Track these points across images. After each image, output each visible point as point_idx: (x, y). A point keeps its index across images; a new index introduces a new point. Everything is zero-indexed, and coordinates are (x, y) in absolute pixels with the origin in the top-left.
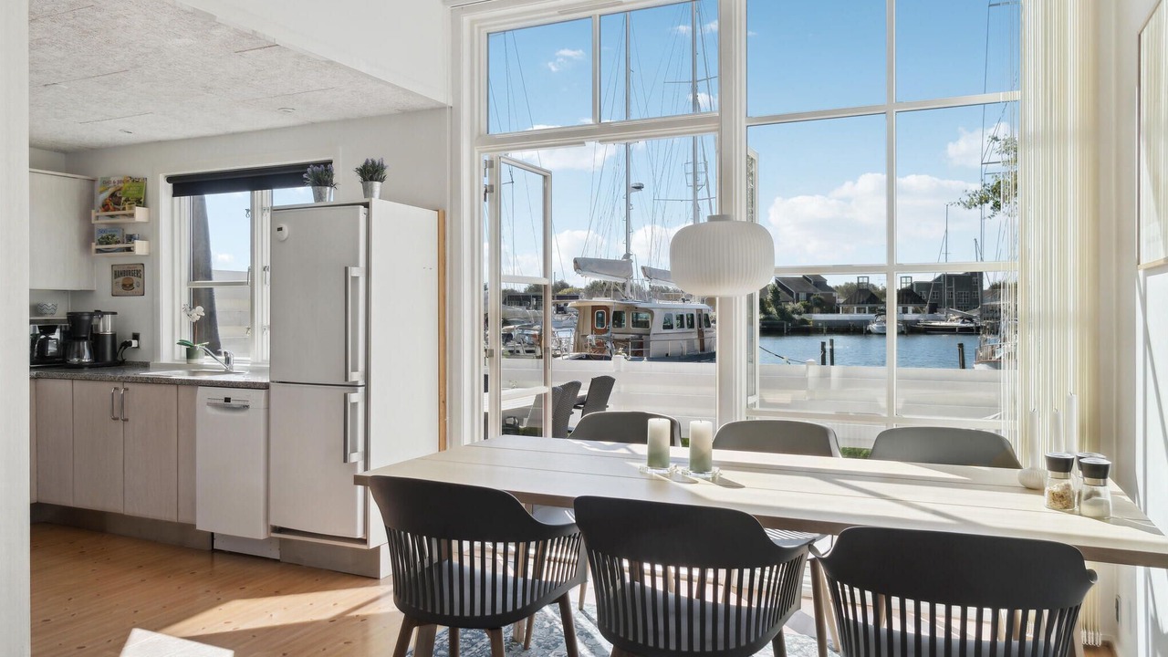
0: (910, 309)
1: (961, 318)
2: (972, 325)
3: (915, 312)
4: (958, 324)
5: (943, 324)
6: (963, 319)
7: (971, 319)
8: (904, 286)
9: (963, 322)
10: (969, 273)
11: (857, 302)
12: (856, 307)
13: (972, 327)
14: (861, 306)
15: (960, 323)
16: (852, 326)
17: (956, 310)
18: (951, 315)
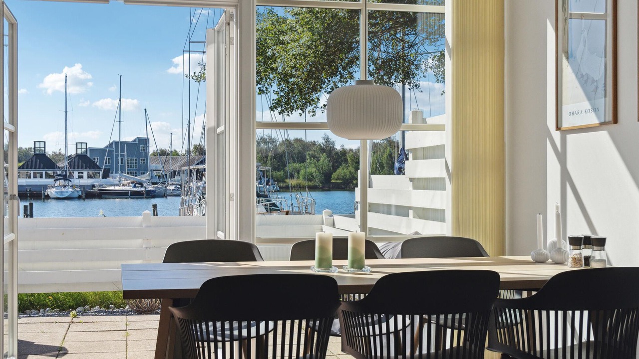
0: (85, 174)
1: (132, 183)
2: (142, 189)
3: (89, 177)
4: (130, 188)
5: (117, 188)
6: (135, 184)
7: (141, 184)
8: (79, 152)
9: (135, 187)
10: (137, 140)
11: (34, 167)
12: (32, 173)
13: (142, 191)
14: (38, 171)
15: (131, 188)
16: (28, 190)
17: (128, 175)
18: (124, 179)
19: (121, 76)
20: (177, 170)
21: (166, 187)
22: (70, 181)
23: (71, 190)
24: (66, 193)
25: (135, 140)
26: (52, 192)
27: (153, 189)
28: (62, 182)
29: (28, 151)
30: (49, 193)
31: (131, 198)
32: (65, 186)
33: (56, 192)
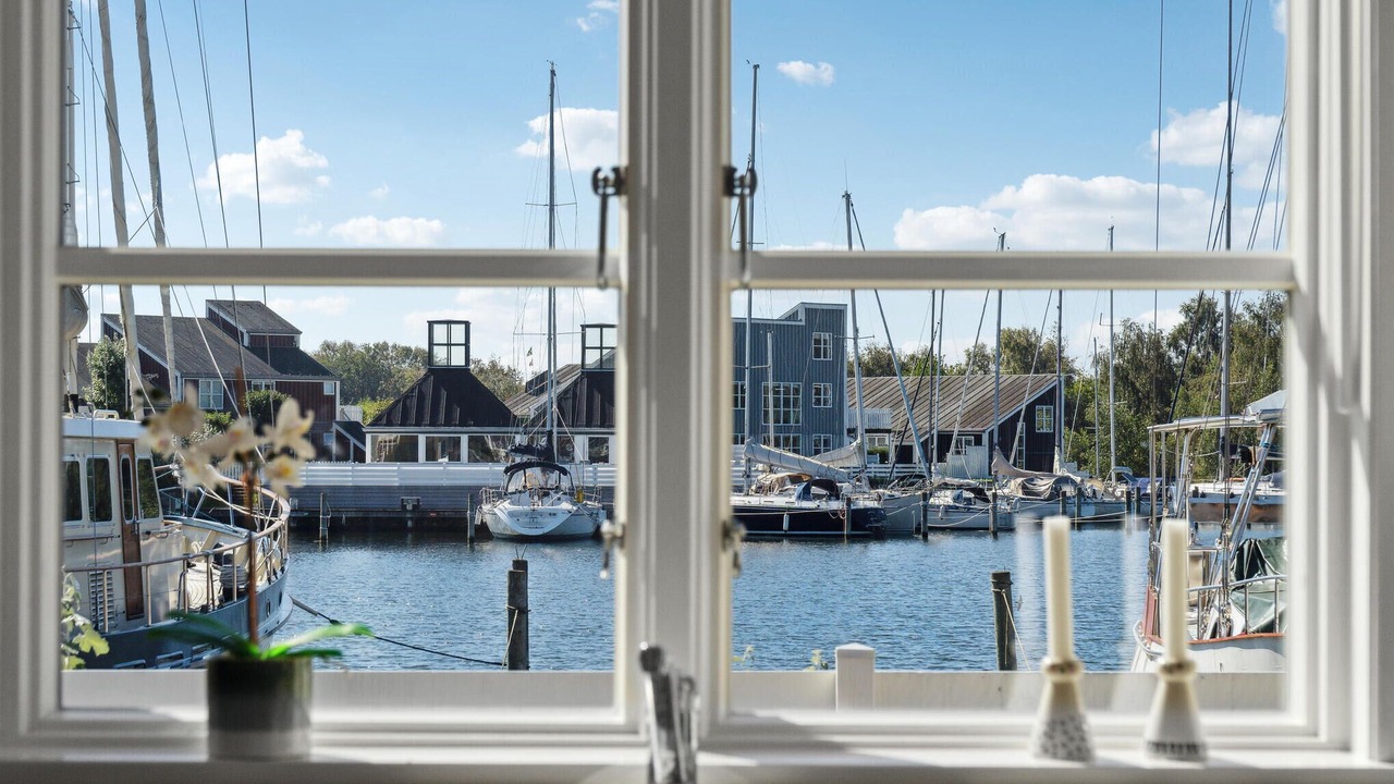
1: (795, 480)
2: (835, 505)
4: (786, 500)
6: (806, 483)
7: (831, 487)
8: (592, 359)
9: (805, 494)
10: (802, 316)
11: (427, 419)
12: (422, 440)
13: (835, 513)
14: (444, 432)
15: (793, 499)
16: (409, 507)
17: (778, 451)
18: (760, 467)
19: (756, 67)
20: (956, 429)
21: (925, 497)
22: (564, 472)
23: (566, 506)
24: (550, 519)
25: (793, 316)
26: (498, 514)
27: (874, 504)
28: (535, 476)
29: (374, 358)
30: (488, 519)
31: (793, 539)
32: (544, 493)
33: (512, 514)
